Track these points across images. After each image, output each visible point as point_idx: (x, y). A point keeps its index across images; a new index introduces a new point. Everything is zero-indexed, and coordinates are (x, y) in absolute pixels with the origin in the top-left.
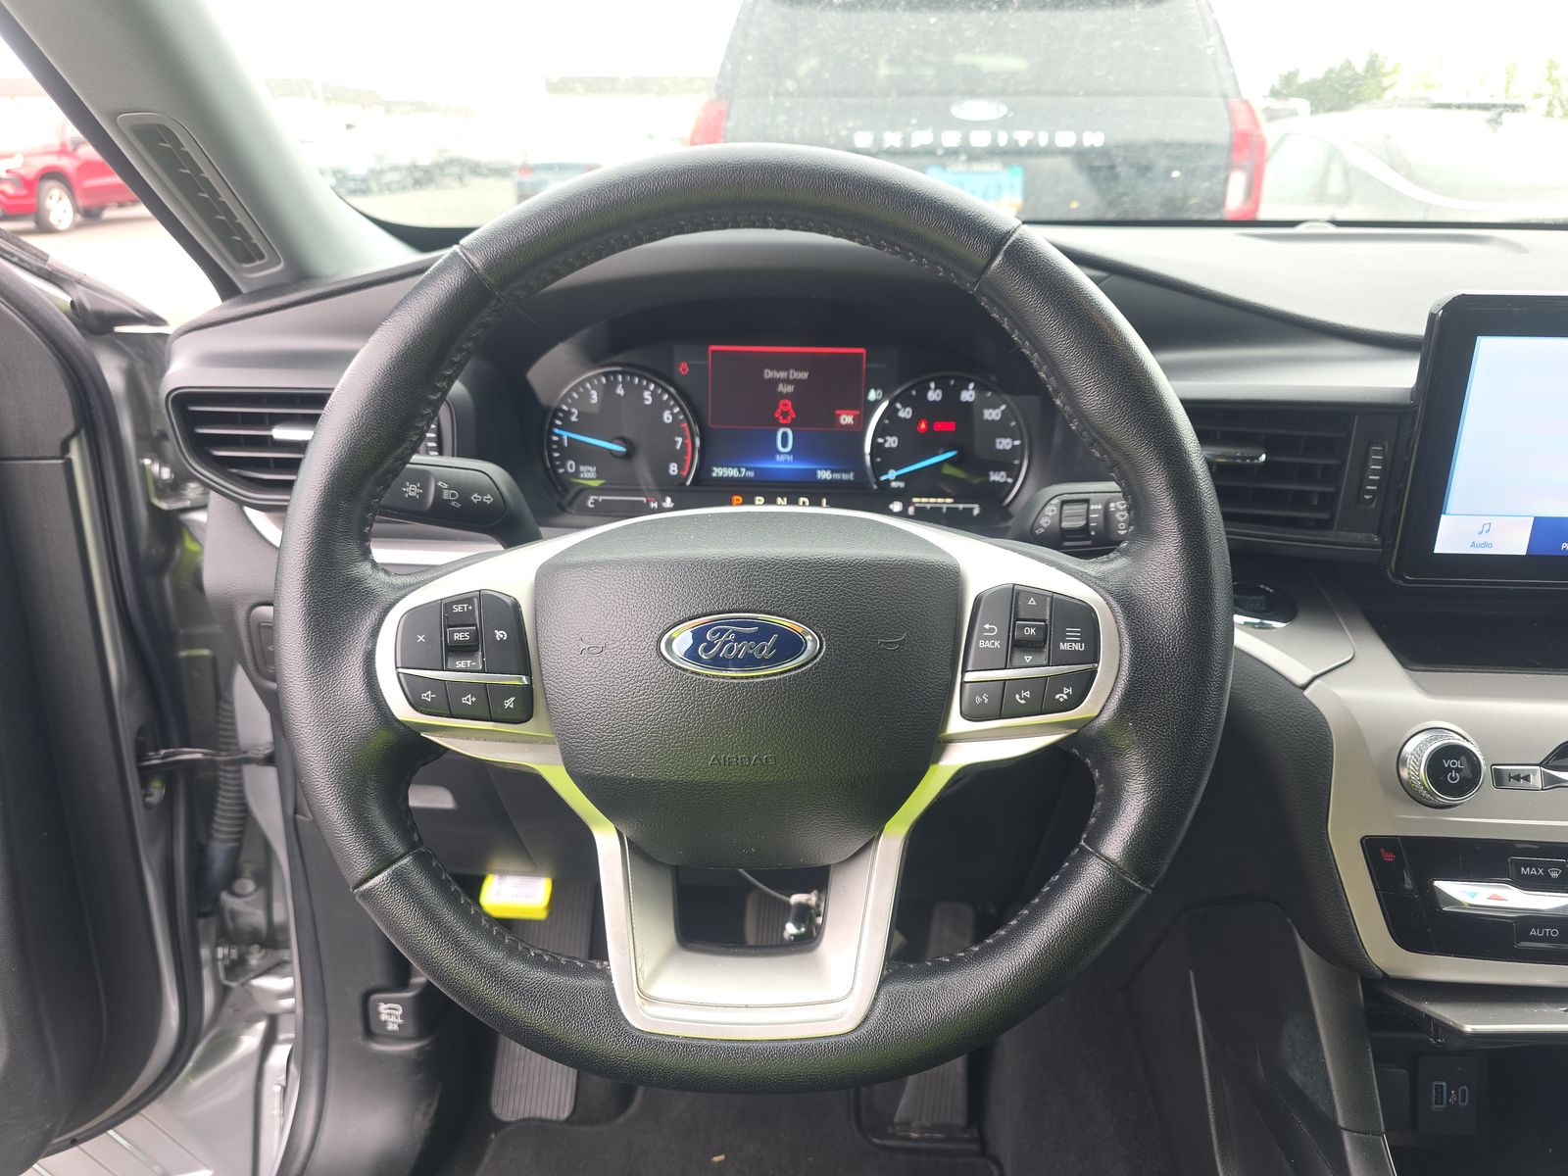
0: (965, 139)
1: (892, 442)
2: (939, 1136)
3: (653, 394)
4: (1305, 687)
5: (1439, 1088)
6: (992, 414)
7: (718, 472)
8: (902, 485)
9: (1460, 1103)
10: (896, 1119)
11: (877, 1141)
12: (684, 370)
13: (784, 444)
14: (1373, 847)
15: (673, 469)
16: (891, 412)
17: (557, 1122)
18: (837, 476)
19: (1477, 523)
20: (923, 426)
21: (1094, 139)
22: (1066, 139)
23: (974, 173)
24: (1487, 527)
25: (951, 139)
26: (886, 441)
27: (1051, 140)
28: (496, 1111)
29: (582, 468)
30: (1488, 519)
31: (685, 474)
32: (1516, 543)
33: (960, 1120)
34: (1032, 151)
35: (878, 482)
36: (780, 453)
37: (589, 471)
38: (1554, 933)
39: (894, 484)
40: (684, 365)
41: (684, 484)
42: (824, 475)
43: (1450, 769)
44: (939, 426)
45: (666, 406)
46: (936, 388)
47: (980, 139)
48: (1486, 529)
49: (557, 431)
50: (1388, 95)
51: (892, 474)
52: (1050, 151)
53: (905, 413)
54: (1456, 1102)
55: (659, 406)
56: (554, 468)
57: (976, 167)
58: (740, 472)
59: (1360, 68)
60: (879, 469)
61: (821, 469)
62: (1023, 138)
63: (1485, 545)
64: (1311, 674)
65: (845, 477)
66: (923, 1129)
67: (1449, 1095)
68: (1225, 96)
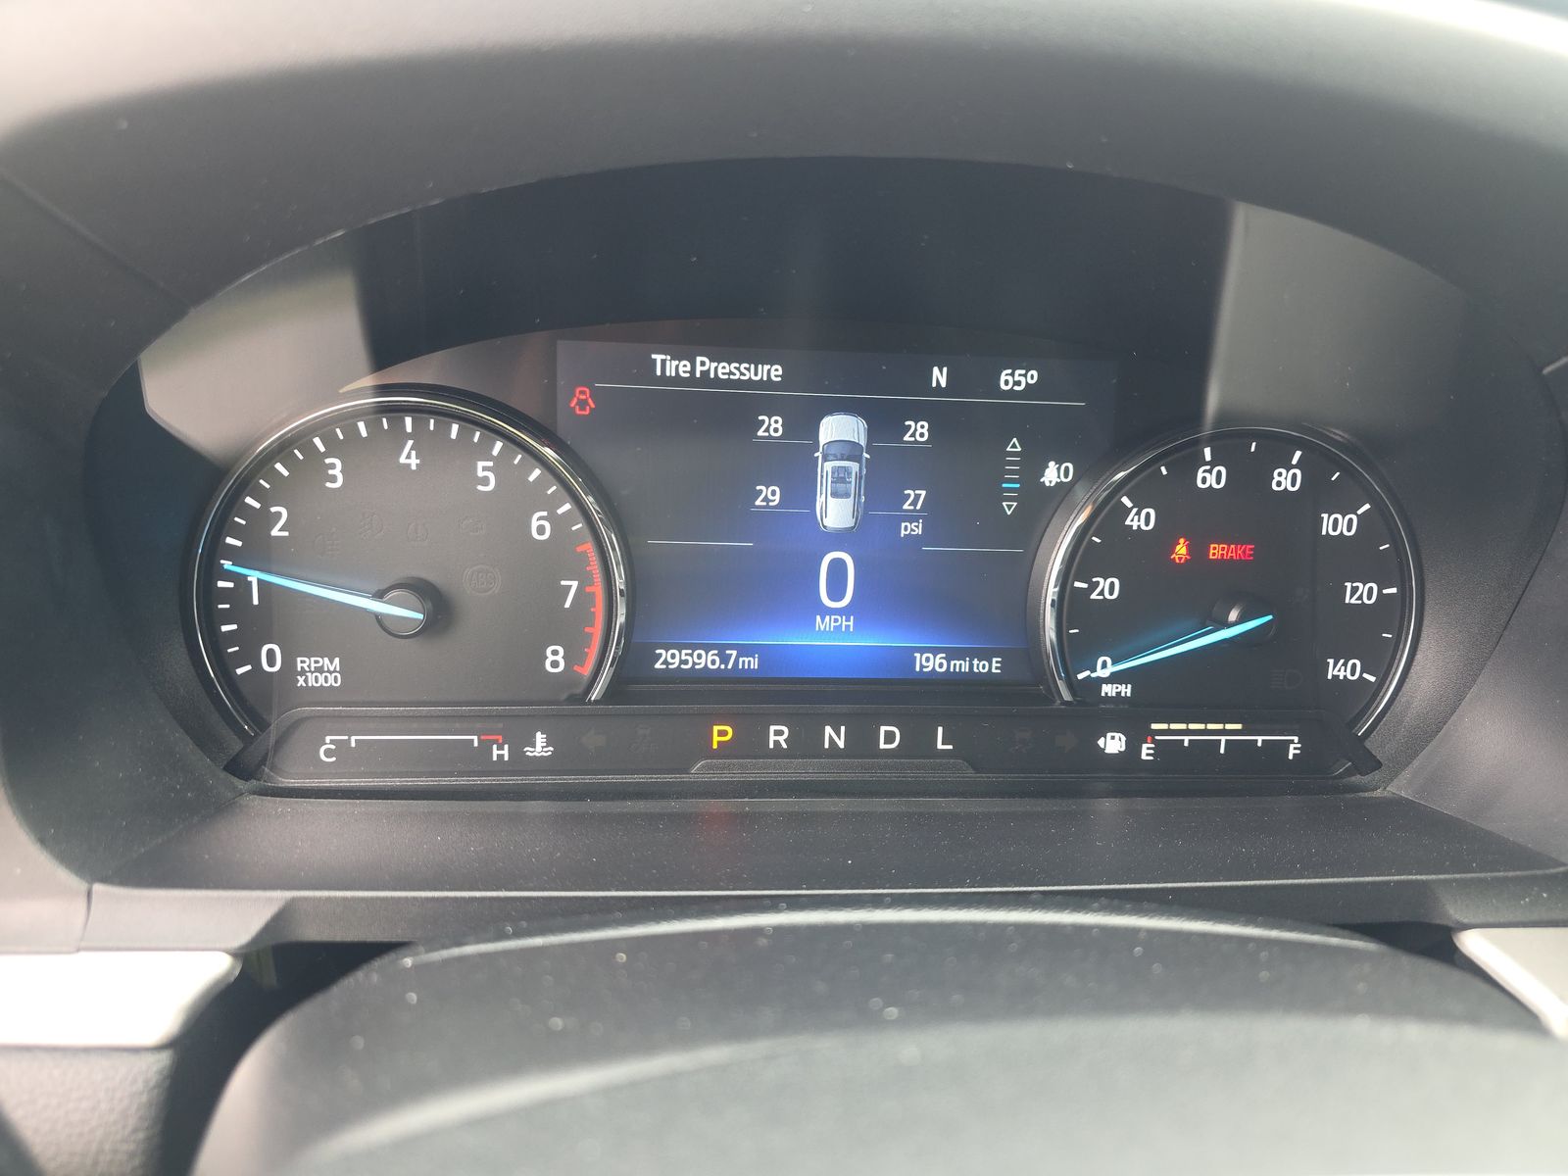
1: (1107, 588)
3: (500, 466)
6: (1338, 525)
7: (669, 659)
8: (1126, 690)
12: (582, 404)
13: (836, 592)
15: (555, 659)
16: (1109, 516)
18: (961, 666)
20: (1181, 549)
26: (1094, 586)
29: (301, 663)
31: (587, 671)
35: (1071, 684)
36: (826, 611)
37: (320, 670)
39: (1108, 690)
40: (582, 393)
41: (581, 698)
42: (932, 663)
44: (1216, 551)
45: (535, 499)
46: (1213, 464)
49: (227, 565)
51: (1104, 668)
53: (1141, 520)
55: (515, 502)
56: (224, 666)
58: (725, 659)
60: (1076, 651)
61: (922, 651)
65: (980, 666)
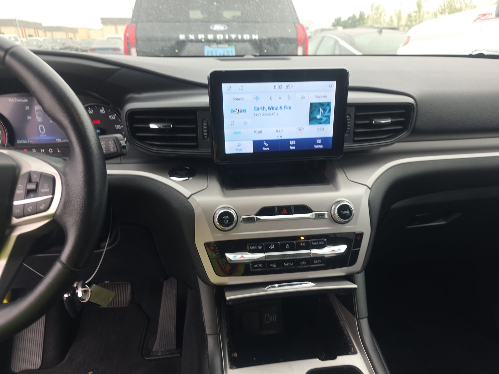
0: (215, 37)
2: (167, 353)
4: (189, 198)
5: (267, 317)
6: (112, 117)
9: (274, 320)
10: (153, 350)
11: (147, 358)
14: (207, 245)
17: (36, 370)
19: (236, 143)
21: (255, 37)
22: (247, 37)
23: (220, 48)
24: (239, 144)
25: (210, 37)
27: (242, 37)
28: (13, 369)
30: (239, 142)
32: (249, 149)
33: (174, 347)
34: (237, 41)
36: (41, 134)
38: (261, 265)
43: (225, 219)
46: (91, 109)
47: (220, 37)
48: (239, 145)
50: (366, 25)
52: (243, 41)
54: (272, 320)
57: (220, 46)
59: (358, 17)
62: (233, 36)
63: (240, 150)
64: (190, 194)
66: (162, 352)
67: (270, 318)
68: (294, 23)
